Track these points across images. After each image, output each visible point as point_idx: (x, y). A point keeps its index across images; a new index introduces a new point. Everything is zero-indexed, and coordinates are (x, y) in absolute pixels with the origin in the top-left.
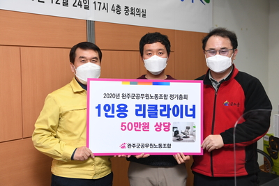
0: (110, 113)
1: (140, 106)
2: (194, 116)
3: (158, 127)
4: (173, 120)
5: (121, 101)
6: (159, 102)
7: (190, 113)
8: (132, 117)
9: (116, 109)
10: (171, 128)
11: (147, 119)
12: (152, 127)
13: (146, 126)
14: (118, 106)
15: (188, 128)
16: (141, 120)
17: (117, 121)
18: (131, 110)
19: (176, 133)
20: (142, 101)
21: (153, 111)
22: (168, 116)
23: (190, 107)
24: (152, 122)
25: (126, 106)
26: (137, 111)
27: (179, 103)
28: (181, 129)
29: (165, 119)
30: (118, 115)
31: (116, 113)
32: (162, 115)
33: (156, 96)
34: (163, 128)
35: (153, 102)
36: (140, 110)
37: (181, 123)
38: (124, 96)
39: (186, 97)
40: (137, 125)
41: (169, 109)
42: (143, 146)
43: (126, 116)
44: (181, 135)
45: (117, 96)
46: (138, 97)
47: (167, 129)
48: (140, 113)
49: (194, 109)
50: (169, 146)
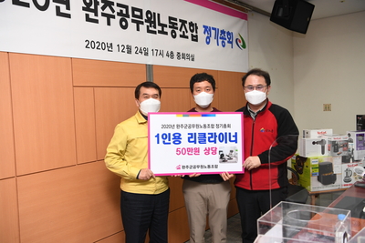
0: (167, 141)
1: (192, 134)
2: (236, 141)
3: (207, 151)
4: (219, 145)
5: (176, 130)
6: (207, 131)
7: (233, 139)
8: (185, 144)
9: (172, 137)
10: (218, 152)
11: (198, 145)
12: (202, 152)
13: (197, 151)
14: (174, 135)
15: (232, 151)
16: (192, 145)
17: (173, 147)
18: (184, 138)
19: (222, 156)
20: (193, 131)
21: (203, 139)
22: (215, 142)
23: (233, 134)
24: (202, 147)
25: (180, 135)
26: (189, 138)
27: (223, 131)
28: (226, 153)
29: (212, 145)
30: (174, 142)
31: (172, 141)
32: (209, 141)
33: (205, 126)
34: (211, 152)
35: (202, 131)
36: (192, 137)
37: (225, 147)
38: (178, 126)
39: (229, 126)
40: (190, 150)
41: (216, 136)
42: (195, 167)
43: (180, 142)
44: (225, 157)
45: (172, 127)
46: (190, 127)
47: (214, 153)
48: (191, 140)
49: (236, 136)
50: (216, 167)
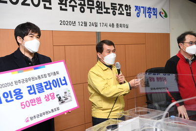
0: (9, 99)
1: (30, 87)
2: (66, 84)
3: (47, 98)
4: (56, 90)
5: (15, 87)
6: (42, 81)
7: (63, 82)
8: (27, 97)
9: (13, 94)
10: (55, 96)
11: (38, 95)
12: (43, 100)
13: (39, 100)
14: (14, 91)
15: (66, 93)
16: (34, 97)
17: (17, 103)
18: (25, 91)
19: (60, 98)
20: (30, 83)
21: (40, 88)
22: (51, 88)
23: (62, 79)
24: (42, 96)
25: (20, 90)
26: (29, 91)
27: (55, 77)
28: (62, 95)
29: (49, 92)
30: (16, 98)
31: (14, 97)
32: (47, 89)
33: (39, 77)
34: (50, 97)
35: (38, 81)
37: (60, 91)
38: (16, 82)
39: (58, 73)
40: (32, 101)
41: (50, 84)
42: (41, 115)
43: (22, 97)
44: (63, 99)
45: (11, 84)
46: (27, 81)
47: (53, 98)
48: (31, 92)
49: (65, 80)
50: (58, 109)
